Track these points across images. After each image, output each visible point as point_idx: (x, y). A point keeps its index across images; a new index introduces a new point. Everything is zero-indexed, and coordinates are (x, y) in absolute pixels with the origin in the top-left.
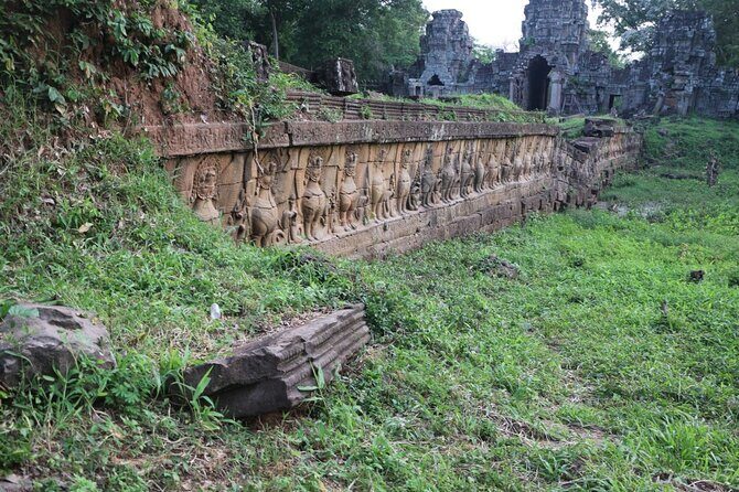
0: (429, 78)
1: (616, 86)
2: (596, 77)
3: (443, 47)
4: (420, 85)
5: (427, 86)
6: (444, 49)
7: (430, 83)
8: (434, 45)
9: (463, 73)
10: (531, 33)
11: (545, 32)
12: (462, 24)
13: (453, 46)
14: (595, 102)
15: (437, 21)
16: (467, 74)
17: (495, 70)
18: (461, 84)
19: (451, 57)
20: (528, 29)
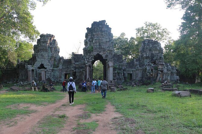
0: (39, 65)
1: (130, 69)
2: (122, 65)
3: (46, 50)
4: (34, 69)
5: (37, 70)
6: (46, 51)
7: (39, 68)
8: (41, 49)
9: (56, 63)
10: (90, 45)
11: (98, 44)
12: (55, 41)
13: (51, 50)
14: (123, 77)
15: (42, 38)
16: (58, 64)
17: (73, 62)
18: (56, 69)
19: (50, 55)
20: (89, 43)
